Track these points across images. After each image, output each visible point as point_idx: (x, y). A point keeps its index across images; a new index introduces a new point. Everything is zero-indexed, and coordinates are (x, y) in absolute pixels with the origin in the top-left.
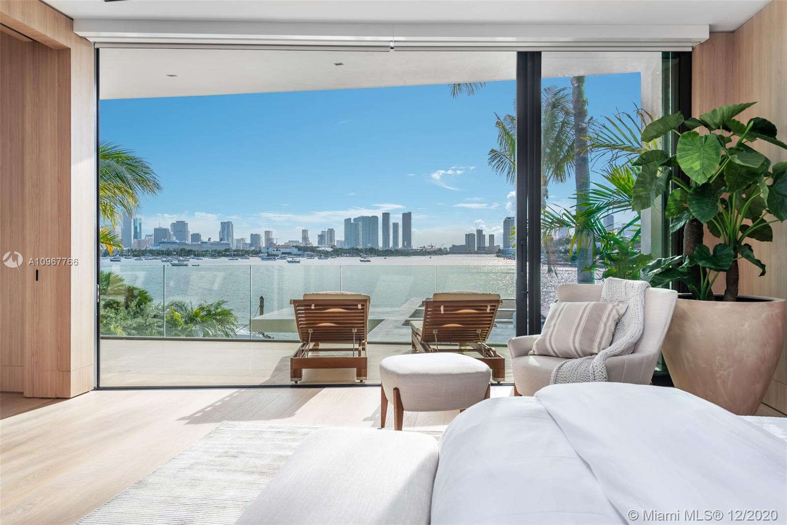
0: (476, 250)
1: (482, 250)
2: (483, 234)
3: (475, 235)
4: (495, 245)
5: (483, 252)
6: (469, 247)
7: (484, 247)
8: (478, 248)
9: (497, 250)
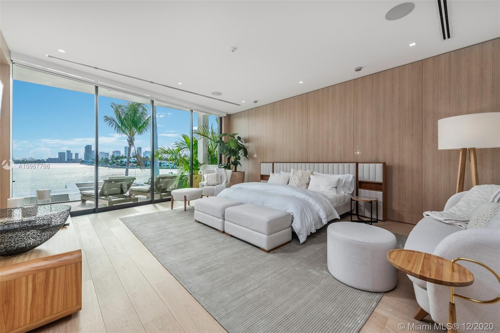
0: (66, 161)
1: (70, 161)
2: (71, 152)
3: (65, 153)
4: (79, 158)
5: (71, 162)
6: (61, 159)
7: (72, 160)
8: (68, 160)
9: (81, 161)
